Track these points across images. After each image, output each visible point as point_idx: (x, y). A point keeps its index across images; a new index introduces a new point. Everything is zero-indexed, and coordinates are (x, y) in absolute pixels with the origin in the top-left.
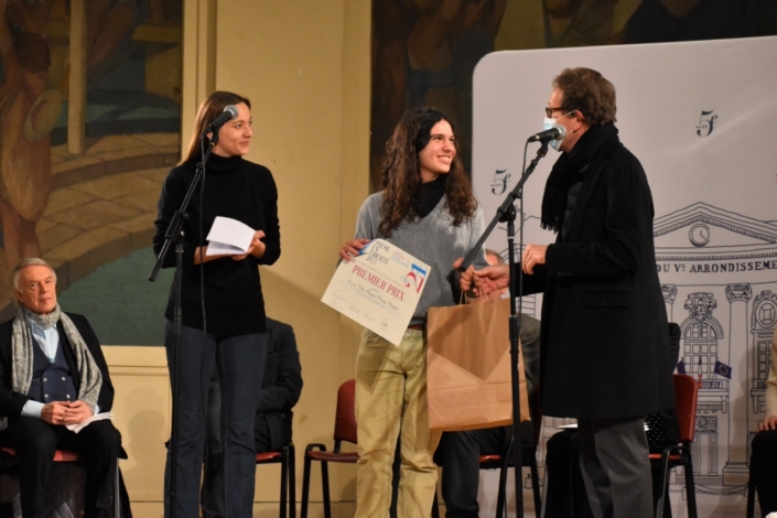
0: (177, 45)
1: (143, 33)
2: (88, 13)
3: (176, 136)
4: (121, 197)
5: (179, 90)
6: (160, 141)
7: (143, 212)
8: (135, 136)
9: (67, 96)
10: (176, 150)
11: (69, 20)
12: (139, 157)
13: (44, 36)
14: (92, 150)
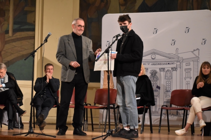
0: (34, 11)
1: (27, 9)
2: (14, 4)
3: (34, 32)
4: (21, 46)
5: (35, 22)
6: (30, 33)
7: (26, 50)
8: (24, 32)
9: (9, 23)
10: (34, 35)
11: (10, 5)
12: (25, 37)
13: (4, 9)
14: (15, 35)
